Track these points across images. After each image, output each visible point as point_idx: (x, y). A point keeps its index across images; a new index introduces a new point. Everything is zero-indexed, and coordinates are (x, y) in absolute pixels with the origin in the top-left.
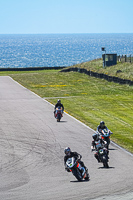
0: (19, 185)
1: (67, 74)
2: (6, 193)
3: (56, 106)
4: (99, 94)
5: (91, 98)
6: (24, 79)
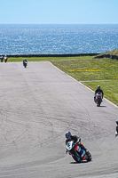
1: (101, 60)
3: (96, 92)
6: (62, 64)
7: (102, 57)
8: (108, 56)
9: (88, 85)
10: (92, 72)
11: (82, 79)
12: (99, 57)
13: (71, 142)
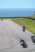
0: (13, 48)
2: (9, 50)
4: (34, 24)
5: (32, 25)
6: (14, 20)
7: (26, 18)
8: (28, 18)
9: (22, 26)
10: (23, 22)
11: (20, 24)
12: (25, 18)
13: (22, 42)
